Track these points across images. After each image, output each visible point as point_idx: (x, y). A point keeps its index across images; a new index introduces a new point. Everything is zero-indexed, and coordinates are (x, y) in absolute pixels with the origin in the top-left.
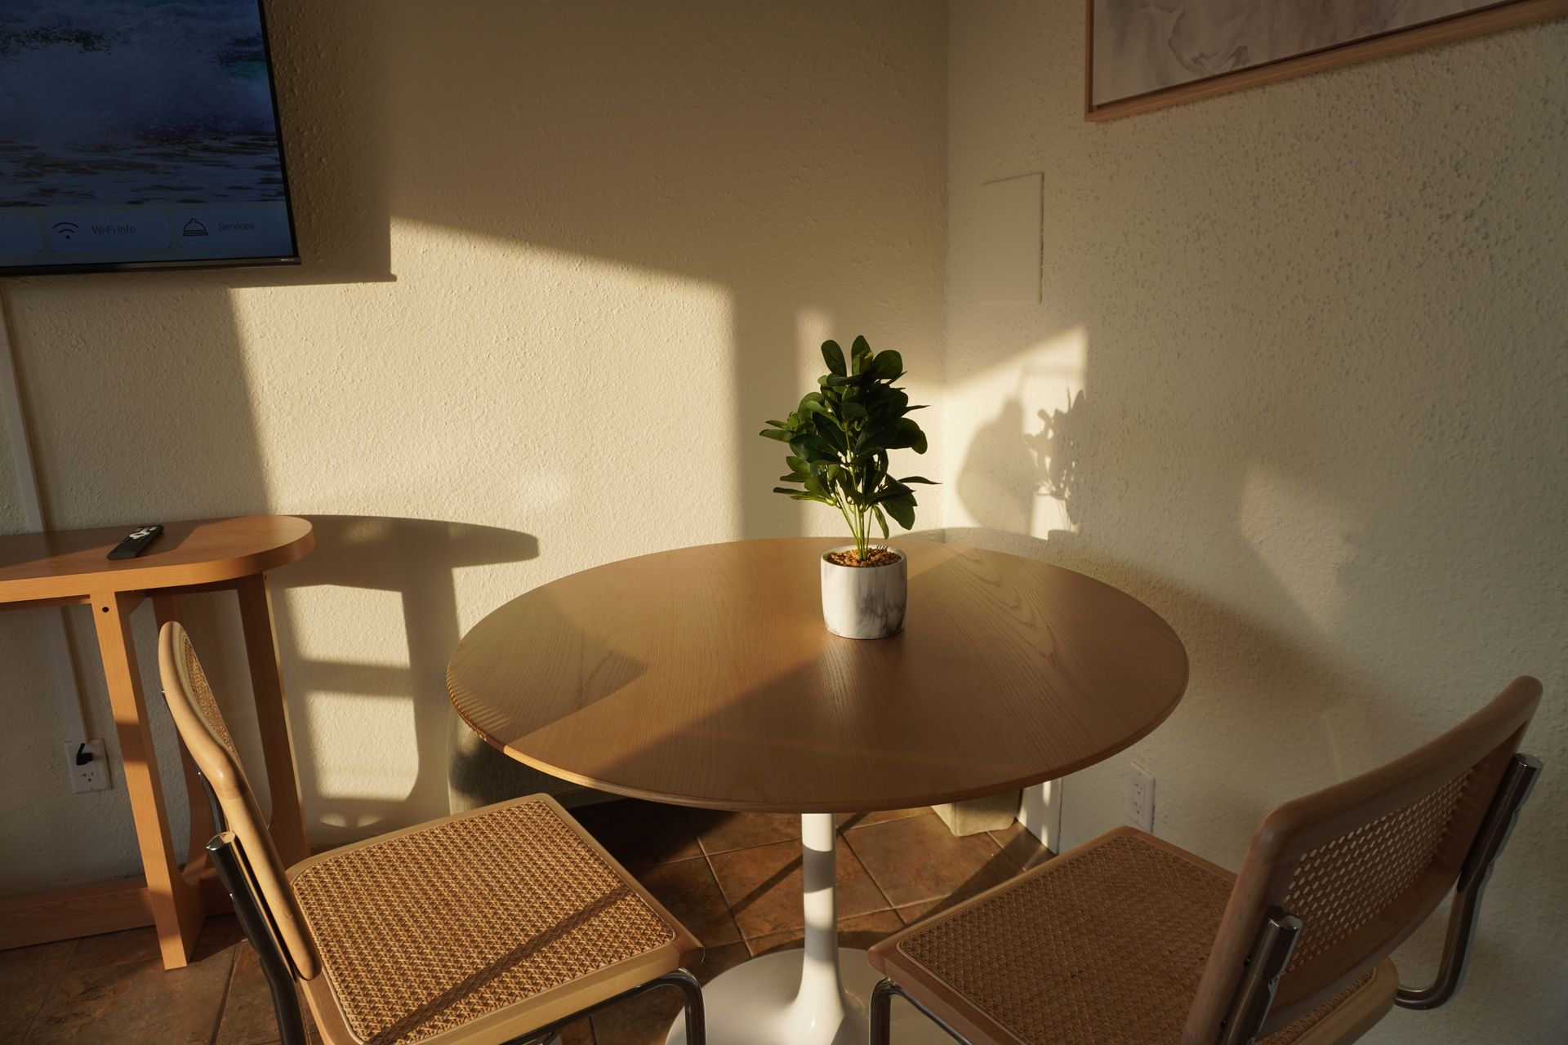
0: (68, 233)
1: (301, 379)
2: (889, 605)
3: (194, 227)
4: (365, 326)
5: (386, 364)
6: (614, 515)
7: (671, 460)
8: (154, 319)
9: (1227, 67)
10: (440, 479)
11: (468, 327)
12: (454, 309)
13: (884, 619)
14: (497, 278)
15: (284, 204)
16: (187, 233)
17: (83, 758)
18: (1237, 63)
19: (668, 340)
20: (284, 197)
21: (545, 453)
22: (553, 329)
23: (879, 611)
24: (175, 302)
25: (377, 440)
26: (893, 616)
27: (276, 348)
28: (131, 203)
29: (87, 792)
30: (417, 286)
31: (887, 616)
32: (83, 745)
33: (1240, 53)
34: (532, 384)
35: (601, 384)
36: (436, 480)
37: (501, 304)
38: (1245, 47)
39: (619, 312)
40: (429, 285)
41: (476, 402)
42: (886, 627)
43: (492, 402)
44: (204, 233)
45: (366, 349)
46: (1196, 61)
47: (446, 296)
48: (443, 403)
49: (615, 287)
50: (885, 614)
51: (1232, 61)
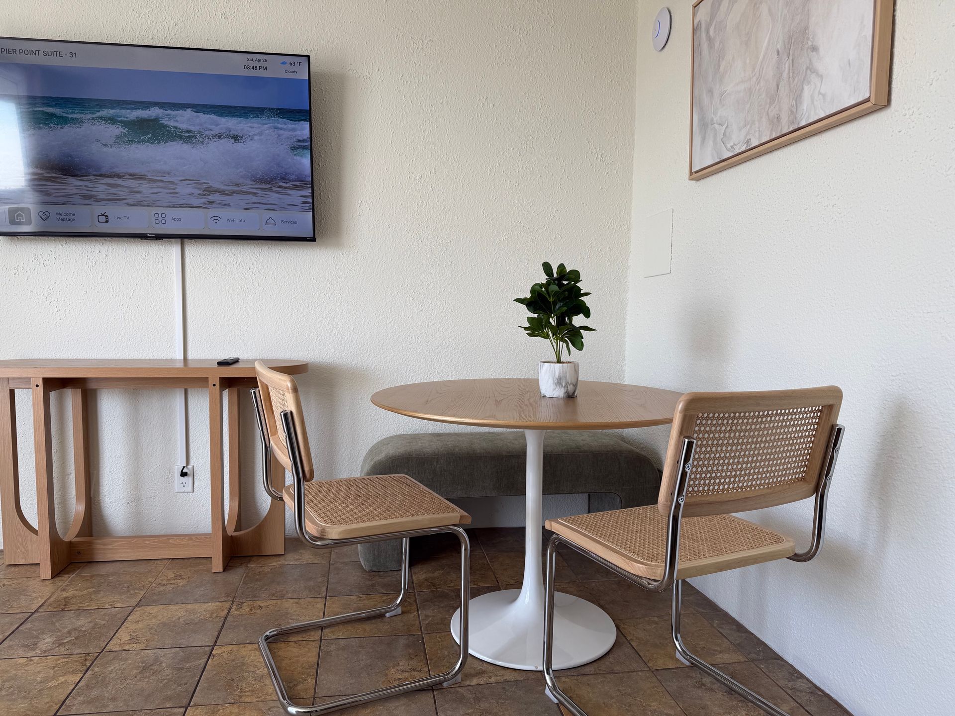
0: (216, 221)
1: (309, 297)
2: (568, 382)
3: (270, 221)
4: (341, 274)
5: (349, 293)
6: (452, 376)
7: (482, 351)
8: (246, 264)
9: (743, 149)
10: (369, 351)
11: (389, 278)
12: (383, 269)
13: (566, 388)
14: (404, 256)
15: (311, 213)
16: (267, 224)
17: (184, 474)
18: (747, 146)
19: (484, 291)
20: (311, 211)
21: (421, 342)
22: (429, 282)
23: (564, 384)
24: (256, 257)
25: (341, 329)
26: (570, 388)
27: (299, 282)
28: (245, 209)
29: (181, 493)
30: (367, 258)
31: (567, 387)
32: (184, 467)
33: (748, 141)
34: (417, 308)
35: (450, 311)
36: (367, 350)
37: (405, 269)
38: (750, 139)
39: (461, 276)
40: (372, 257)
41: (389, 315)
42: (567, 392)
43: (397, 315)
44: (274, 224)
45: (341, 285)
46: (732, 147)
47: (380, 263)
48: (374, 314)
49: (460, 264)
50: (566, 386)
51: (745, 146)
